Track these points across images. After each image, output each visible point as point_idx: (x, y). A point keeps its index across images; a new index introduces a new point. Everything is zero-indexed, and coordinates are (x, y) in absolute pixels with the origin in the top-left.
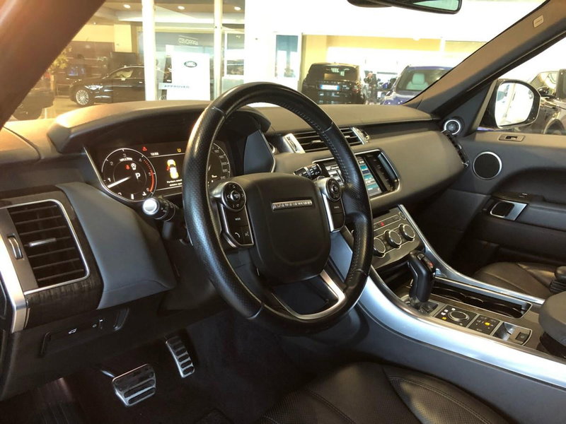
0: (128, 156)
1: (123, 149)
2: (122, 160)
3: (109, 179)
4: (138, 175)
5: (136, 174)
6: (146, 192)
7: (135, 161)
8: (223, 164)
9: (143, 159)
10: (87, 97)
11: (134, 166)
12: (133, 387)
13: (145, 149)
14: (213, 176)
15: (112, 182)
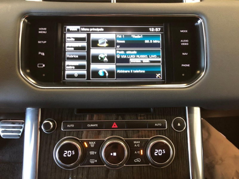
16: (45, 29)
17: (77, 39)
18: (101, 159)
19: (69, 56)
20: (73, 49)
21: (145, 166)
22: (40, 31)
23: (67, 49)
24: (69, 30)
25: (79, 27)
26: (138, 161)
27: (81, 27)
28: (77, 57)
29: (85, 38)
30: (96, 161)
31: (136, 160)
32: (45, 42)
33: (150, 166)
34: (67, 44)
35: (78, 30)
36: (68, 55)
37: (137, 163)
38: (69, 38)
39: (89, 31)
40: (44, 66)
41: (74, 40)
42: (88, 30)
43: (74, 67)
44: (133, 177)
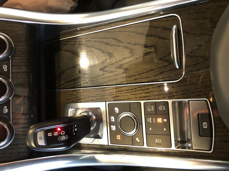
18: (4, 102)
21: (12, 61)
26: (6, 67)
30: (5, 107)
31: (5, 69)
33: (12, 57)
37: (8, 68)
44: (22, 73)
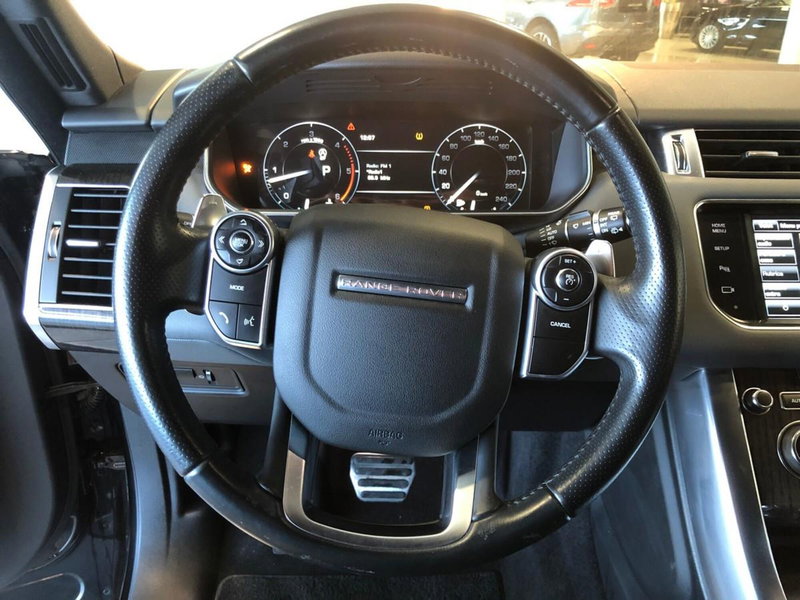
0: (316, 135)
1: (311, 123)
2: (305, 141)
3: (275, 169)
4: (326, 170)
5: (324, 167)
6: (333, 200)
7: (328, 145)
8: (510, 172)
9: (343, 143)
10: (717, 37)
11: (323, 154)
12: (375, 477)
13: (351, 127)
14: (478, 193)
15: (279, 173)
16: (723, 225)
17: (776, 244)
19: (767, 274)
20: (771, 260)
22: (715, 228)
23: (760, 261)
24: (757, 227)
25: (775, 222)
27: (779, 222)
28: (782, 274)
29: (790, 241)
32: (727, 248)
34: (760, 253)
35: (775, 228)
36: (764, 271)
38: (762, 241)
39: (795, 229)
40: (733, 290)
41: (770, 244)
42: (793, 226)
43: (779, 294)
